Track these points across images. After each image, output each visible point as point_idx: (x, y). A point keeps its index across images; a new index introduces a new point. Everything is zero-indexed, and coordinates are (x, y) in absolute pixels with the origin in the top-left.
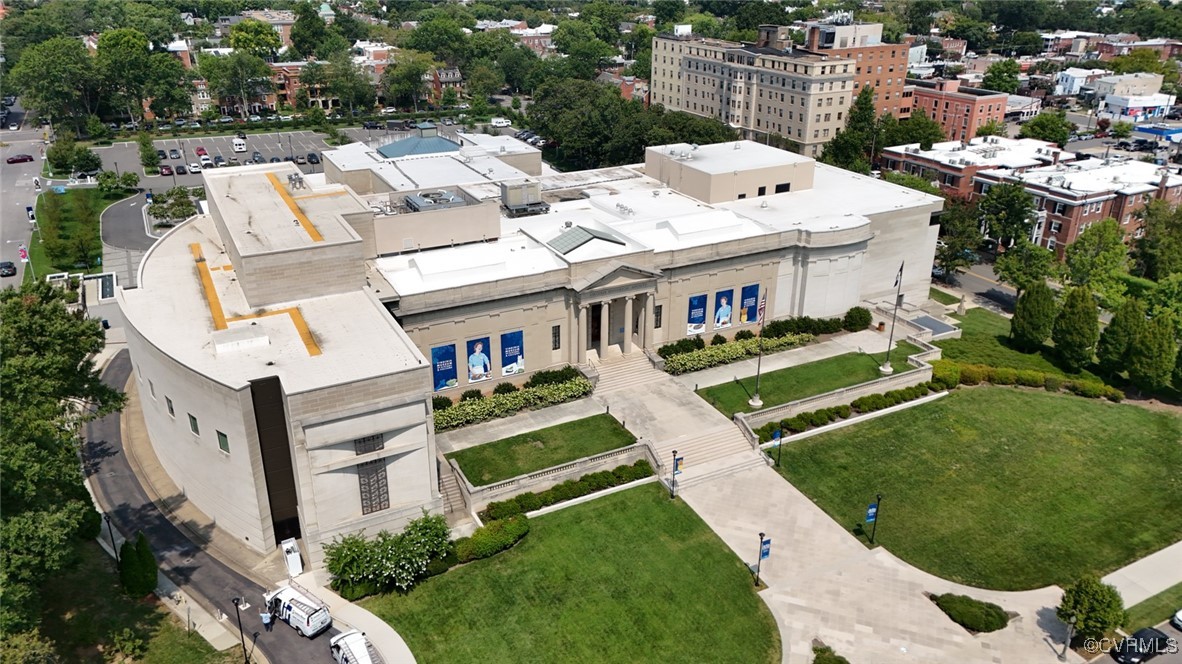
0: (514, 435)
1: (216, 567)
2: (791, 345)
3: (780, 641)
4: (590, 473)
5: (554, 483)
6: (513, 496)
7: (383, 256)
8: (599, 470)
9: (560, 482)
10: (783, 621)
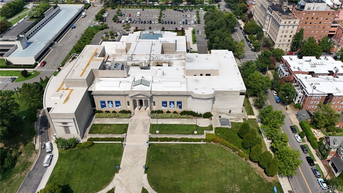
0: (107, 123)
1: (47, 133)
2: (184, 118)
3: (109, 184)
4: (112, 137)
5: (104, 137)
6: (95, 137)
7: (101, 77)
8: (114, 137)
9: (105, 137)
10: (114, 181)
